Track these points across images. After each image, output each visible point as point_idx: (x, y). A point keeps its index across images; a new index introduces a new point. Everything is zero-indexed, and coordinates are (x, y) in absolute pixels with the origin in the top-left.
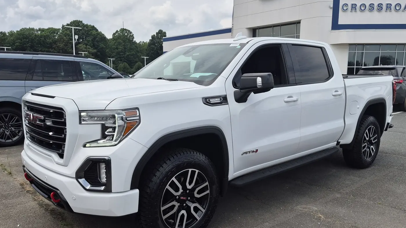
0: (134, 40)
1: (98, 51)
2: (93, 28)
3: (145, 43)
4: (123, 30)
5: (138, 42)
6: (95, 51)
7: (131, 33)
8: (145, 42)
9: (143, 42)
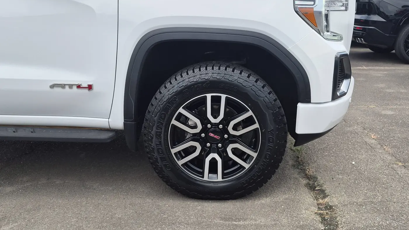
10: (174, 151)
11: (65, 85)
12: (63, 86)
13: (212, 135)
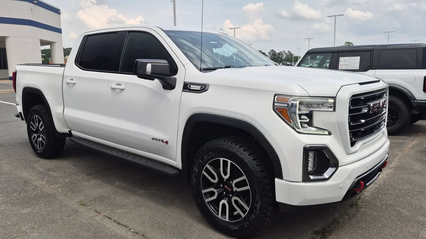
10: (204, 191)
11: (157, 139)
12: (157, 140)
13: (226, 187)
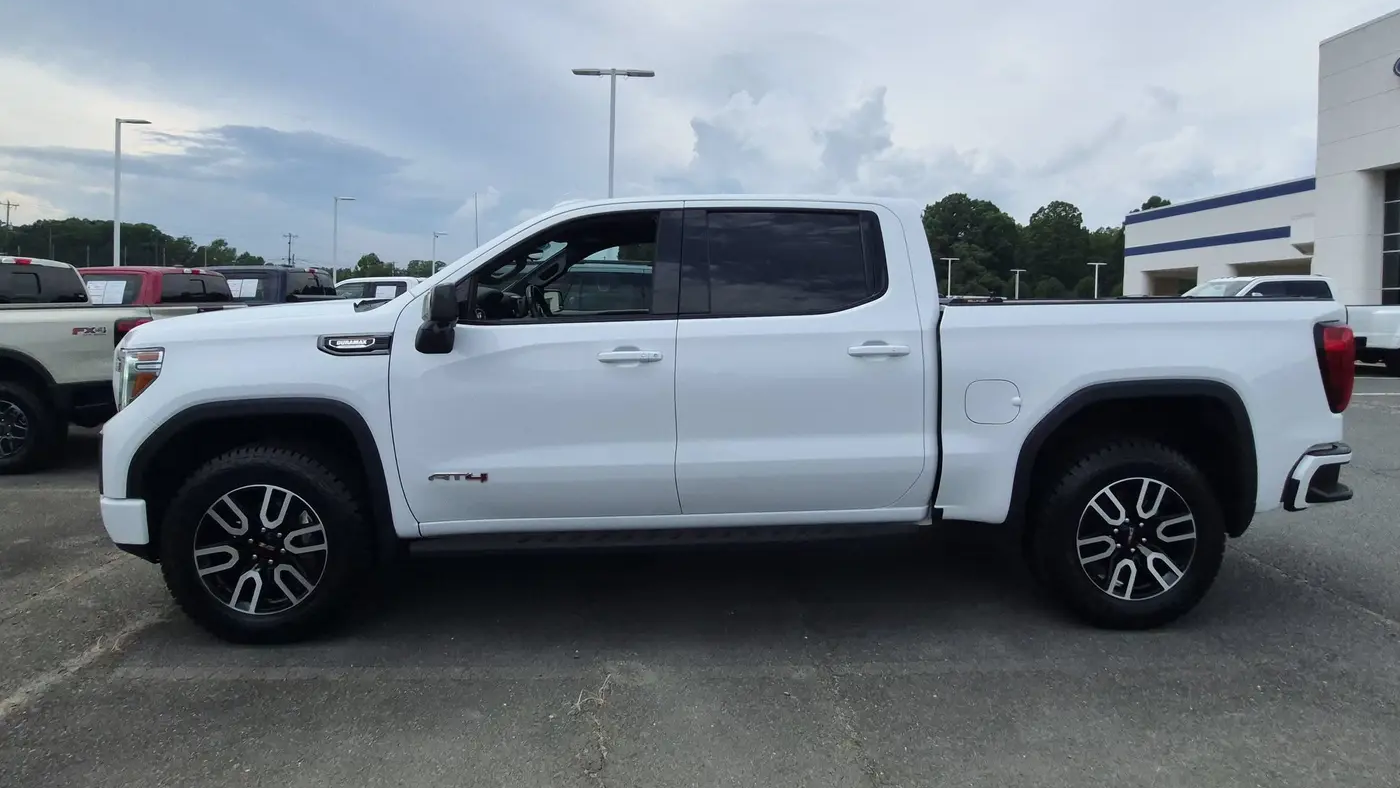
0: (1082, 226)
1: (995, 255)
2: (989, 207)
3: (1112, 231)
4: (1055, 205)
5: (1092, 230)
6: (989, 254)
7: (1075, 209)
8: (1113, 228)
9: (1108, 228)
